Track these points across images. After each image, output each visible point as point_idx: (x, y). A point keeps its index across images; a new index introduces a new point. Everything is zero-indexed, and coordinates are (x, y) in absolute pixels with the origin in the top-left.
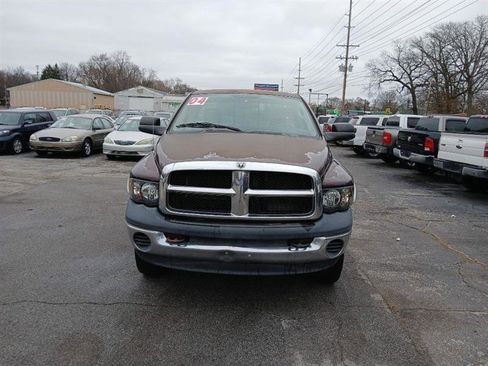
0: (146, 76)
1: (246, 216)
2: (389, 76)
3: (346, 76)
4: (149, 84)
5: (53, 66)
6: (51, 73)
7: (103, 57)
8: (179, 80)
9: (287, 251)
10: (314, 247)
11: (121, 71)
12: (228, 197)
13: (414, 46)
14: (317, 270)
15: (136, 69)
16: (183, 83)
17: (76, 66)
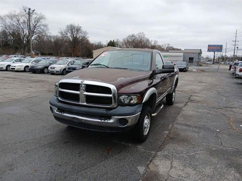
0: (153, 43)
1: (85, 104)
4: (153, 47)
5: (112, 41)
6: (112, 44)
7: (133, 36)
8: (168, 44)
9: (100, 121)
10: (111, 121)
11: (140, 42)
12: (78, 95)
14: (115, 132)
15: (148, 40)
16: (171, 46)
17: (121, 40)
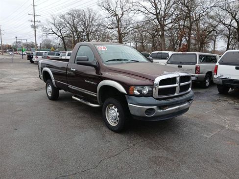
1: (179, 94)
2: (51, 31)
3: (35, 30)
13: (61, 18)
